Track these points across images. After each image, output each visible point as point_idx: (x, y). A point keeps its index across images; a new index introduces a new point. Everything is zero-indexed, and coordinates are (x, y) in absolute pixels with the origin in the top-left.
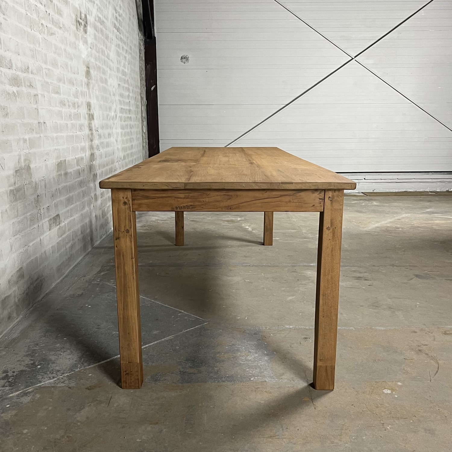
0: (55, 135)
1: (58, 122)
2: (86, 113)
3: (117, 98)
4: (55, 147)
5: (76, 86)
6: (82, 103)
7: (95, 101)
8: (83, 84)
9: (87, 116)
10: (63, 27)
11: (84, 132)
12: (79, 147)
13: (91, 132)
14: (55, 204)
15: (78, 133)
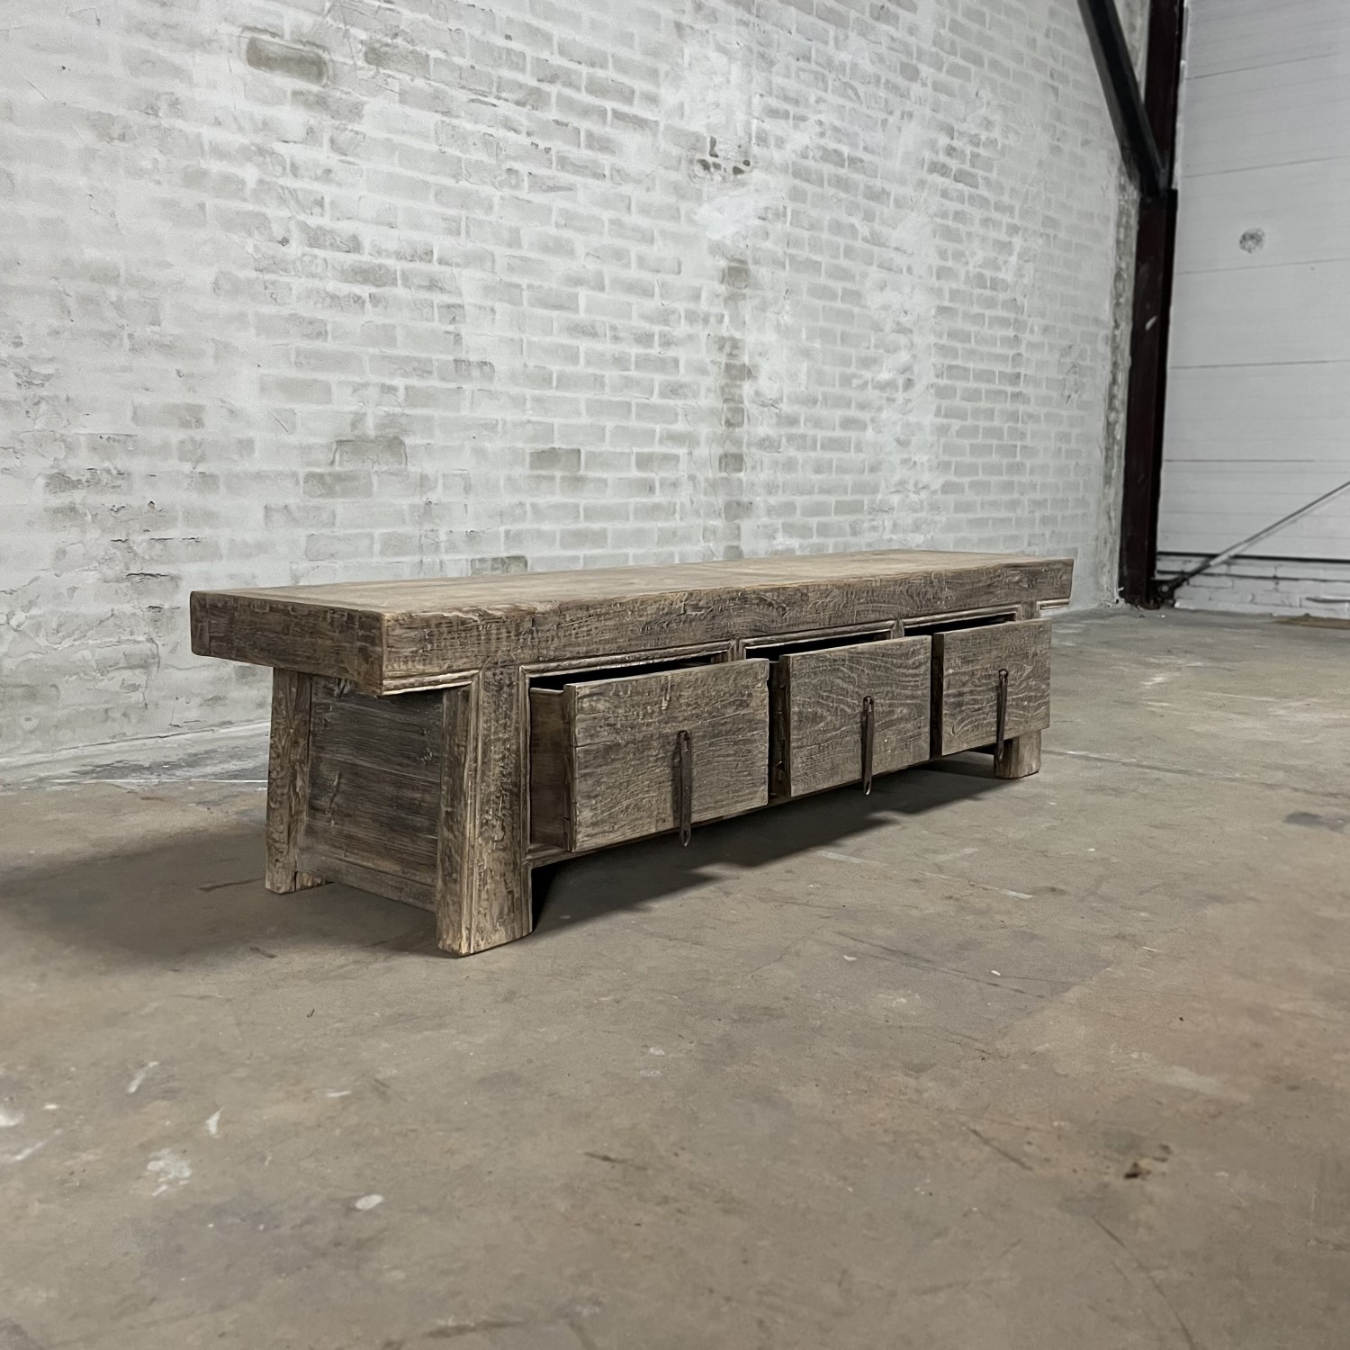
0: (529, 393)
1: (555, 368)
2: (708, 360)
3: (924, 340)
4: (525, 418)
5: (662, 296)
6: (691, 338)
7: (770, 337)
8: (704, 295)
9: (712, 369)
10: (612, 175)
11: (691, 402)
12: (658, 431)
13: (732, 405)
14: (507, 533)
15: (655, 399)
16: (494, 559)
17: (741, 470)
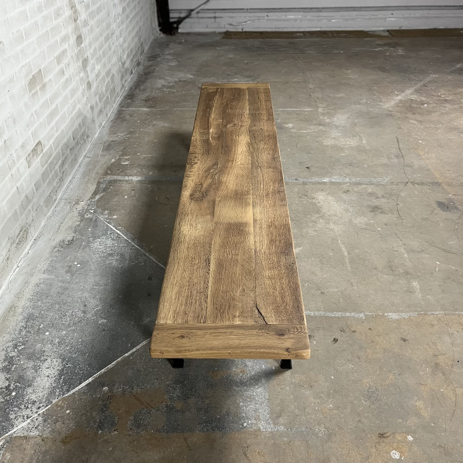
1: (22, 28)
11: (63, 17)
12: (58, 40)
13: (74, 9)
14: (32, 133)
15: (55, 23)
16: (32, 151)
17: (82, 43)
